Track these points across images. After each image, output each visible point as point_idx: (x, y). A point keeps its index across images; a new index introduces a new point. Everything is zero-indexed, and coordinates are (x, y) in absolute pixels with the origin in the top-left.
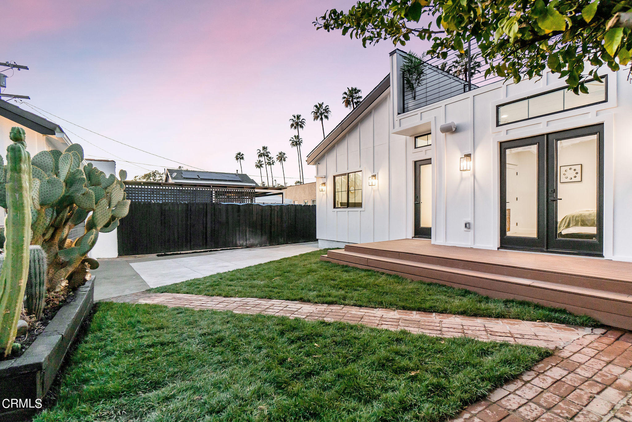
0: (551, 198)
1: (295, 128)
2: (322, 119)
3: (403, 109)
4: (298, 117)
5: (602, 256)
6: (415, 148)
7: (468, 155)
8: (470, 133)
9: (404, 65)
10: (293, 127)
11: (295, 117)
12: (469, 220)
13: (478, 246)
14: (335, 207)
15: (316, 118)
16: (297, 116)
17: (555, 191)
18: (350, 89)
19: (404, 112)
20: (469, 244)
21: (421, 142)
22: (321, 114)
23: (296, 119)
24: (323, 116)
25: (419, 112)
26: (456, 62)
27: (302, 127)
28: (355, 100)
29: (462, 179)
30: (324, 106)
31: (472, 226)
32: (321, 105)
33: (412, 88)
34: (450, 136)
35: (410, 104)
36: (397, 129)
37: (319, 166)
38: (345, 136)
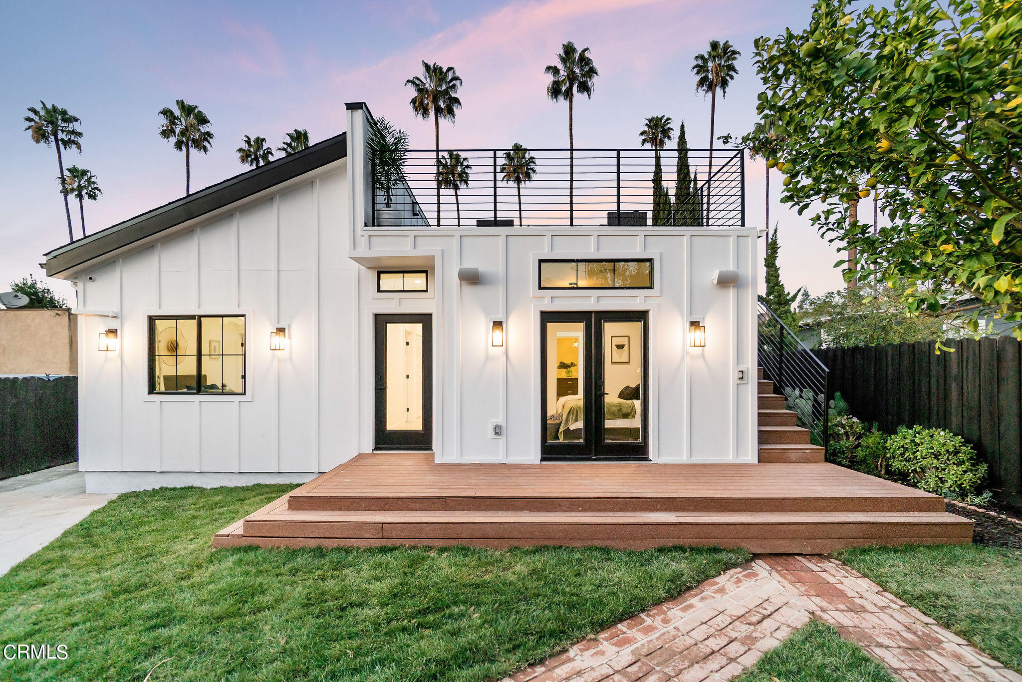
0: (599, 393)
3: (374, 220)
5: (647, 459)
6: (379, 291)
7: (498, 324)
8: (501, 290)
12: (500, 420)
13: (512, 459)
14: (152, 389)
17: (603, 384)
19: (373, 225)
20: (498, 458)
21: (389, 282)
25: (412, 234)
28: (62, 136)
29: (488, 358)
31: (504, 431)
34: (468, 289)
35: (386, 214)
36: (363, 251)
37: (90, 285)
38: (190, 231)
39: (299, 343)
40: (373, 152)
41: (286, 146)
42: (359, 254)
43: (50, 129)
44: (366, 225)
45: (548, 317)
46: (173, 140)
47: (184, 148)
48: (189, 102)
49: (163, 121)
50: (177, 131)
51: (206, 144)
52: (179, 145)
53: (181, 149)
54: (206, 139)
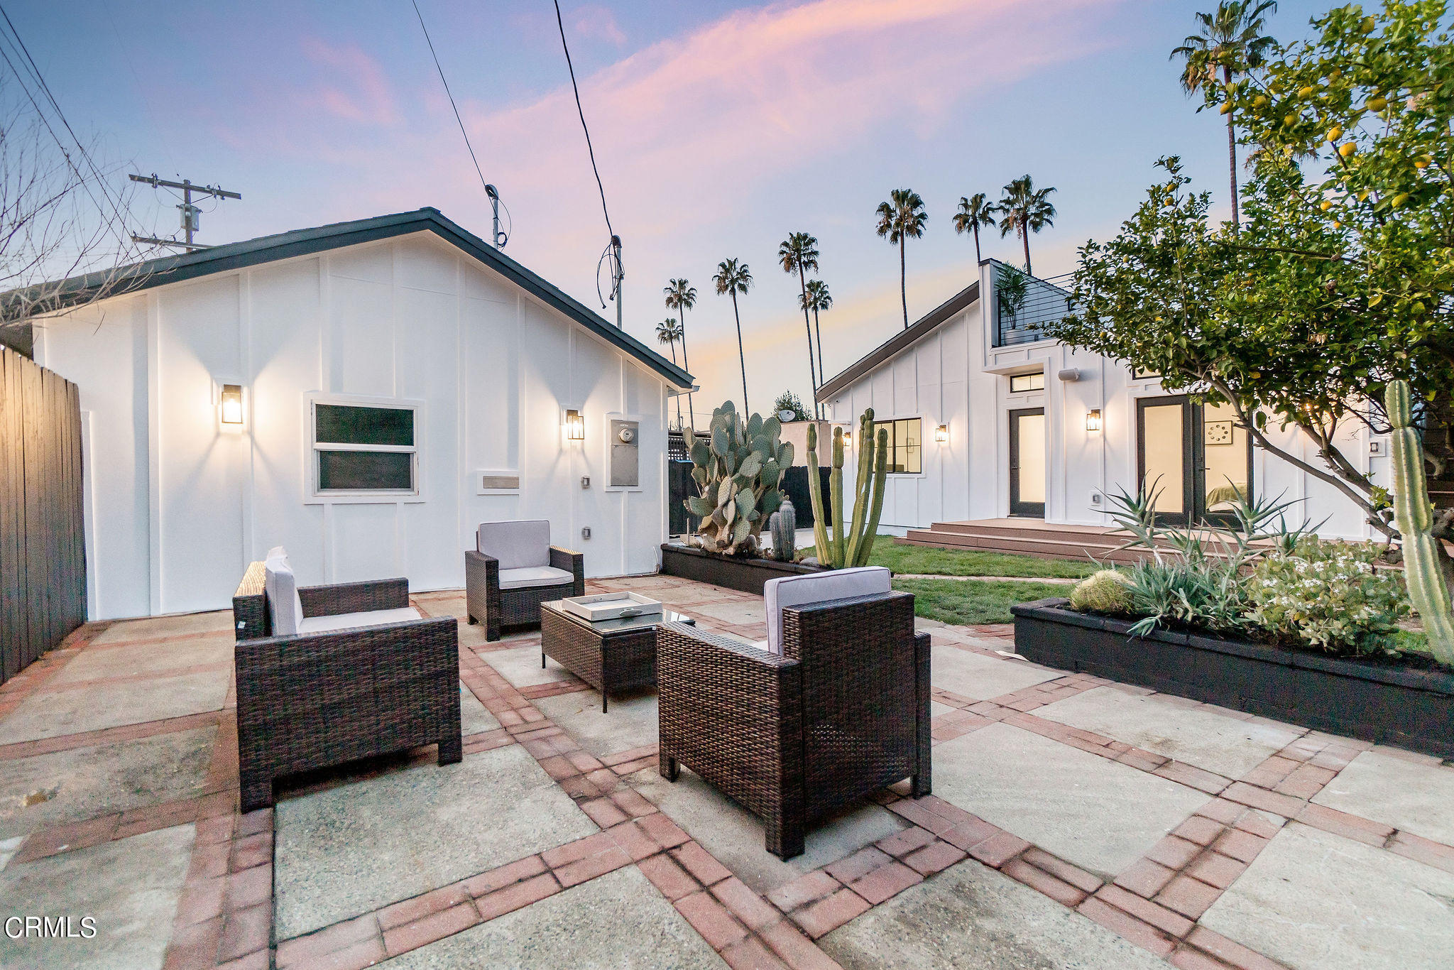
0: (1198, 468)
1: (675, 306)
2: (733, 291)
3: (999, 342)
4: (682, 284)
6: (1012, 392)
7: (1096, 412)
8: (1098, 384)
10: (671, 305)
11: (674, 283)
12: (1097, 491)
13: (1110, 524)
15: (722, 289)
16: (680, 282)
17: (1203, 459)
18: (795, 235)
19: (1000, 345)
20: (1097, 522)
21: (1019, 384)
22: (733, 281)
23: (676, 289)
24: (736, 286)
25: (1026, 349)
26: (1008, 202)
27: (689, 305)
28: (804, 259)
29: (1088, 440)
30: (738, 266)
31: (1100, 500)
32: (732, 264)
33: (1011, 312)
34: (1071, 386)
35: (1010, 334)
36: (991, 365)
37: (837, 405)
38: (888, 364)
39: (955, 435)
40: (999, 291)
41: (1003, 204)
42: (987, 368)
43: (795, 256)
44: (993, 346)
45: (1143, 403)
46: (889, 233)
47: (899, 239)
48: (902, 188)
49: (881, 217)
50: (893, 223)
51: (920, 227)
52: (894, 238)
53: (896, 240)
54: (919, 223)
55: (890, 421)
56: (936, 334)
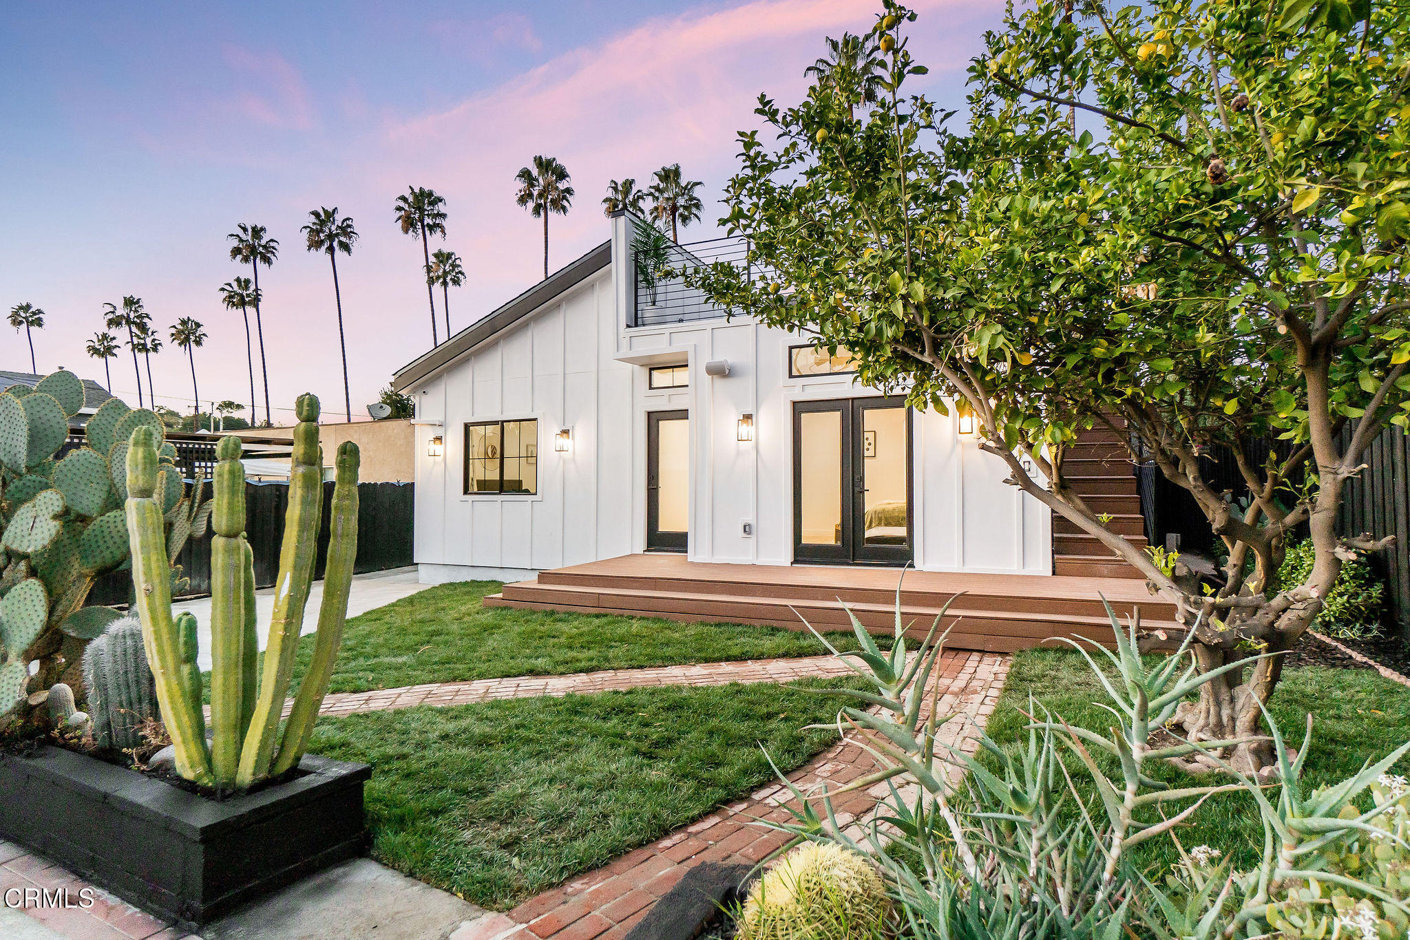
0: (857, 489)
1: (246, 259)
2: (331, 250)
3: (636, 321)
4: (257, 232)
5: (911, 566)
6: (651, 388)
7: (748, 417)
8: (751, 381)
9: (637, 241)
10: (239, 257)
11: (245, 230)
12: (750, 519)
13: (762, 561)
14: (467, 490)
15: (315, 244)
16: (254, 229)
17: (862, 479)
18: (417, 190)
19: (636, 325)
20: (749, 559)
21: (660, 378)
22: (331, 237)
23: (248, 237)
24: (335, 244)
25: (667, 332)
26: (657, 189)
27: (267, 261)
28: (427, 221)
29: (738, 453)
30: (339, 218)
31: (754, 530)
32: (330, 215)
33: (650, 283)
34: (720, 383)
35: (648, 312)
36: (625, 352)
37: (424, 398)
39: (580, 444)
40: (636, 254)
42: (621, 355)
43: (417, 216)
45: (799, 408)
46: (531, 205)
47: (542, 213)
48: (546, 156)
49: (521, 185)
50: (535, 193)
51: (565, 203)
52: (537, 211)
53: (539, 214)
54: (564, 198)
55: (496, 423)
56: (558, 306)
